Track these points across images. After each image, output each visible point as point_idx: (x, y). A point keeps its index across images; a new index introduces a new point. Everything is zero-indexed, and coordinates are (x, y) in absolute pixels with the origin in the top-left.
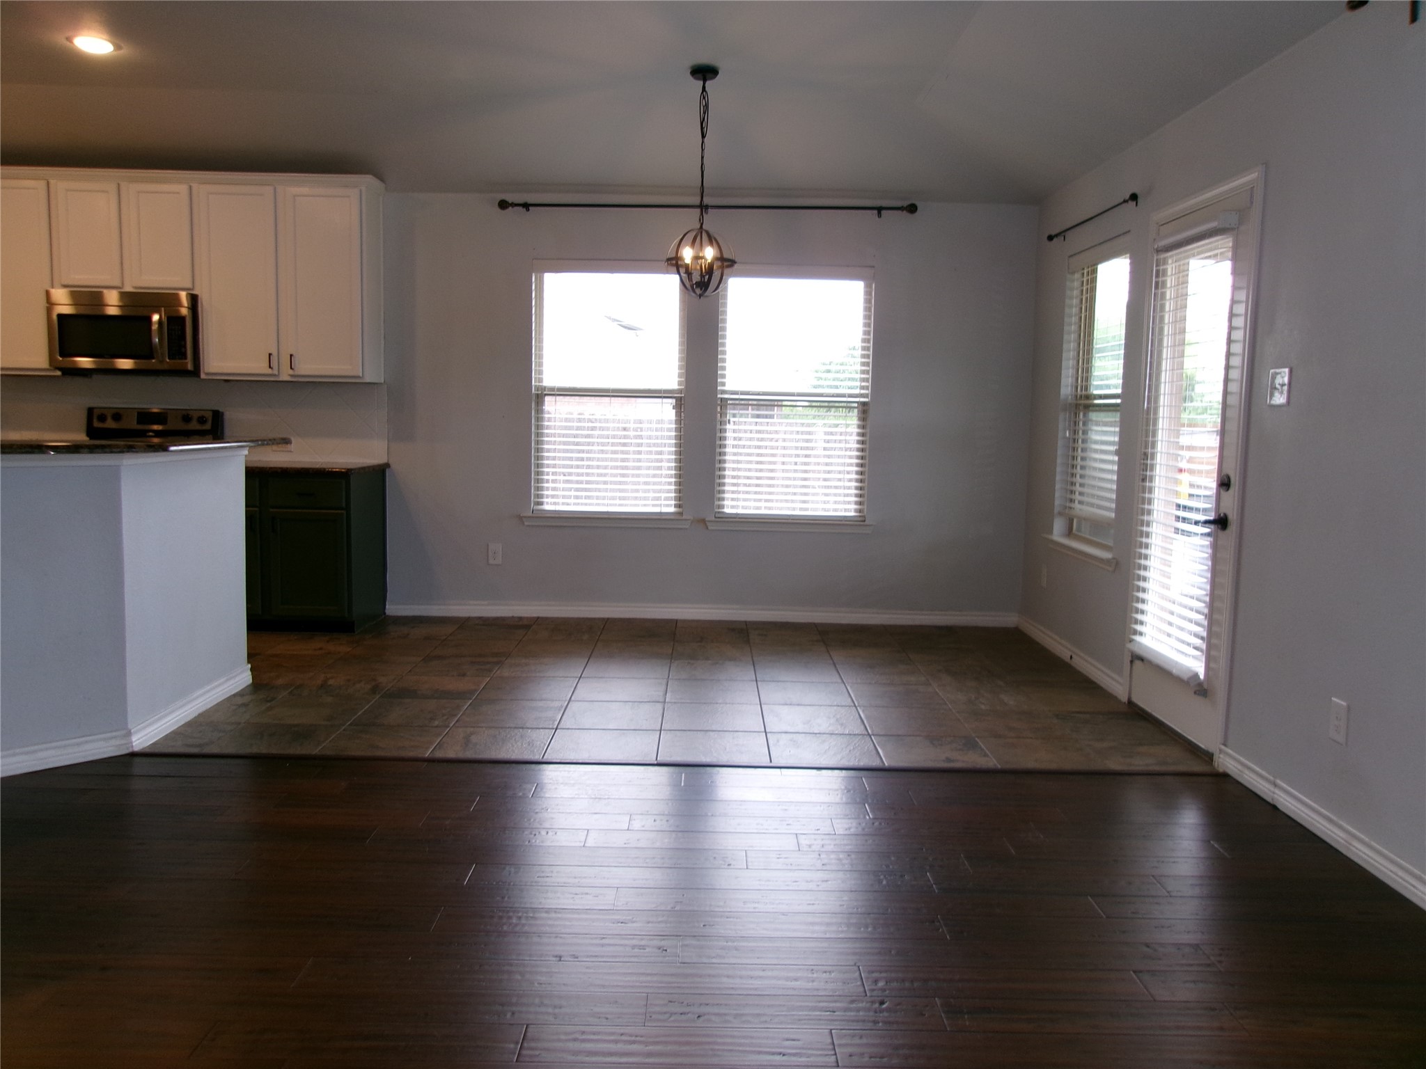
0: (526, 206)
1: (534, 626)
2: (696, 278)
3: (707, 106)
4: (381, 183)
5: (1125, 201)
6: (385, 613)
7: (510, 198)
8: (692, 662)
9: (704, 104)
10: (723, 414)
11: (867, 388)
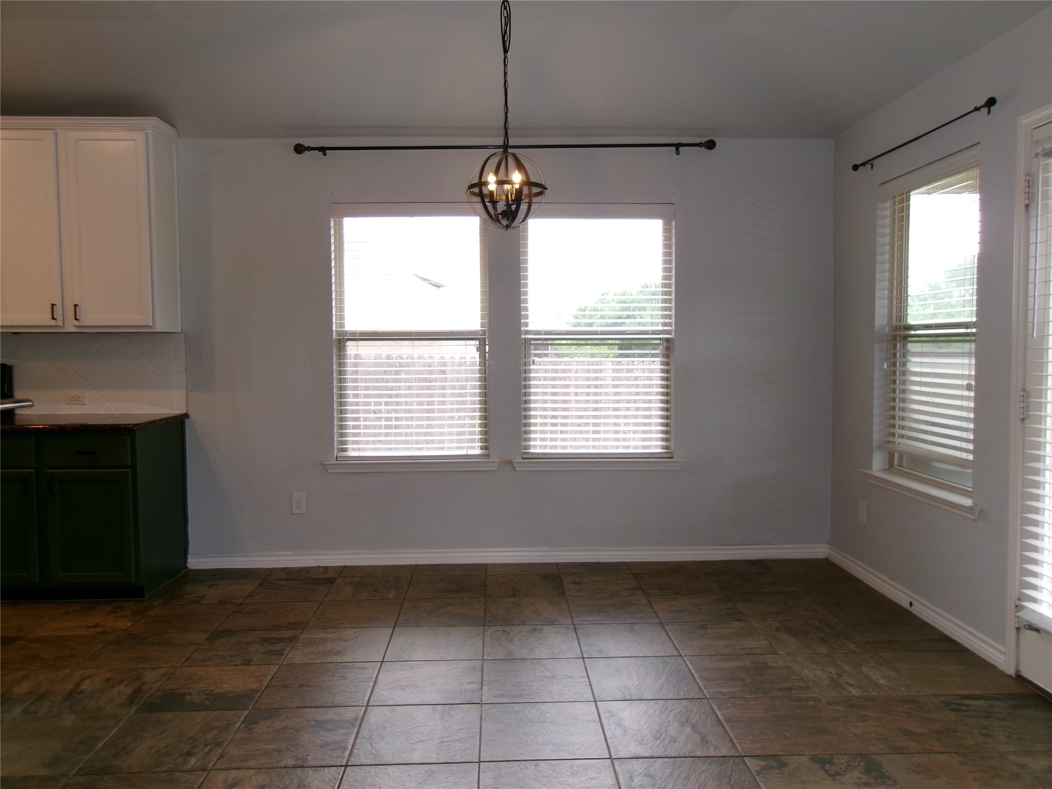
0: (323, 150)
1: (339, 580)
2: (501, 207)
3: (508, 17)
4: (173, 129)
5: (977, 109)
6: (186, 567)
7: (306, 142)
8: (507, 629)
9: (506, 15)
10: (527, 355)
11: (669, 324)
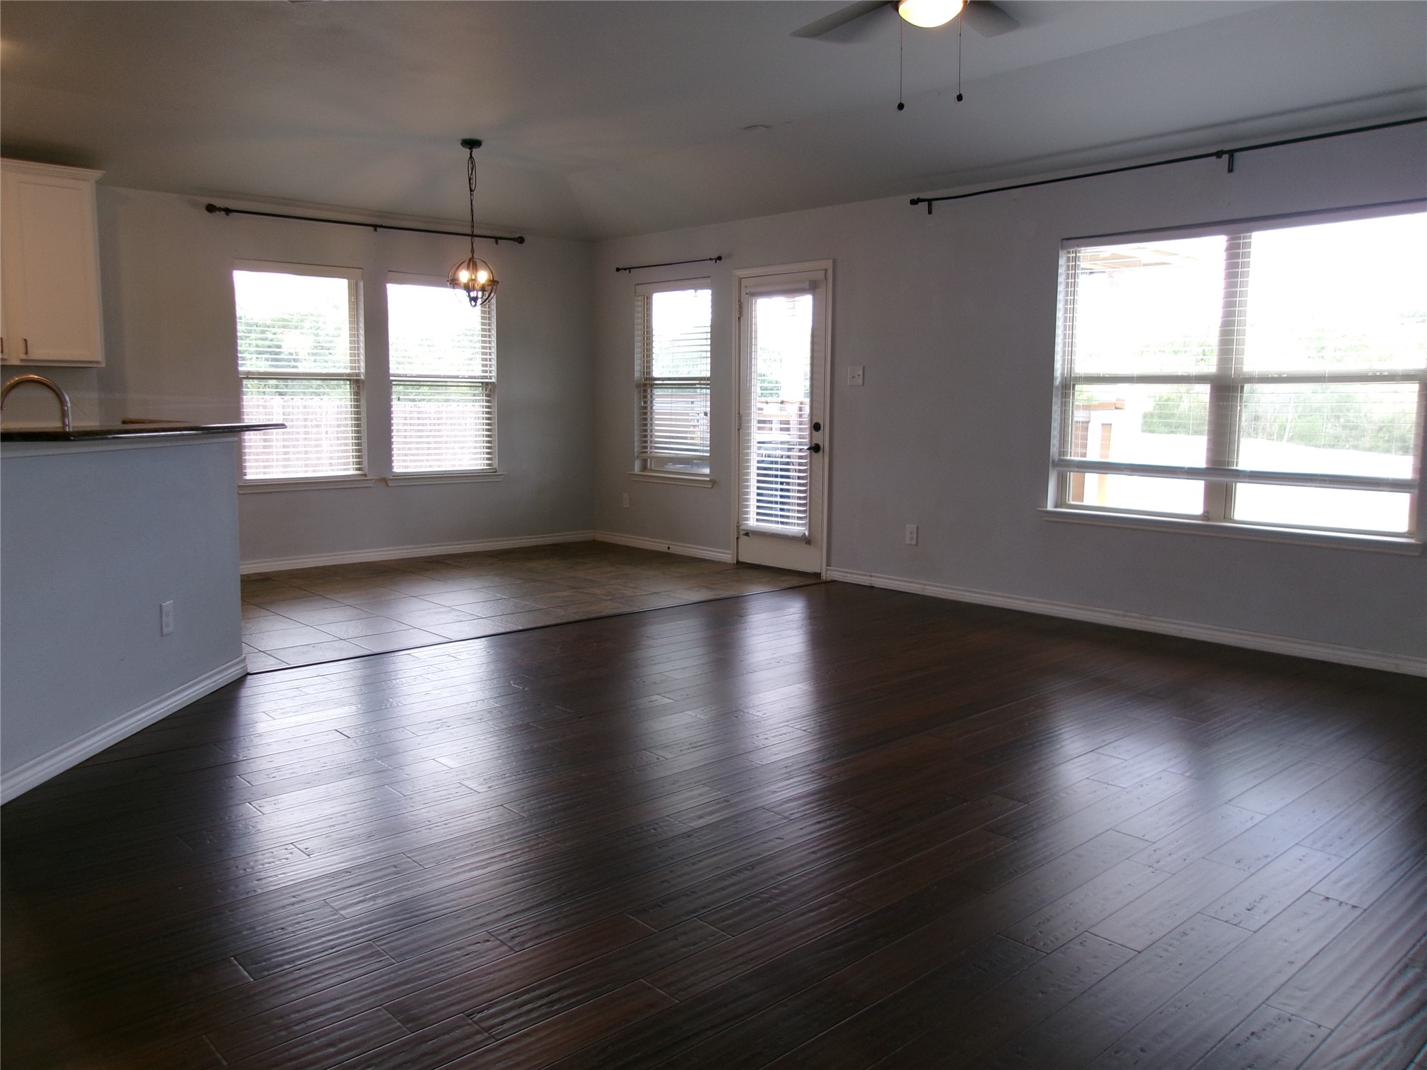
0: (228, 211)
5: (711, 259)
7: (218, 202)
10: (389, 393)
